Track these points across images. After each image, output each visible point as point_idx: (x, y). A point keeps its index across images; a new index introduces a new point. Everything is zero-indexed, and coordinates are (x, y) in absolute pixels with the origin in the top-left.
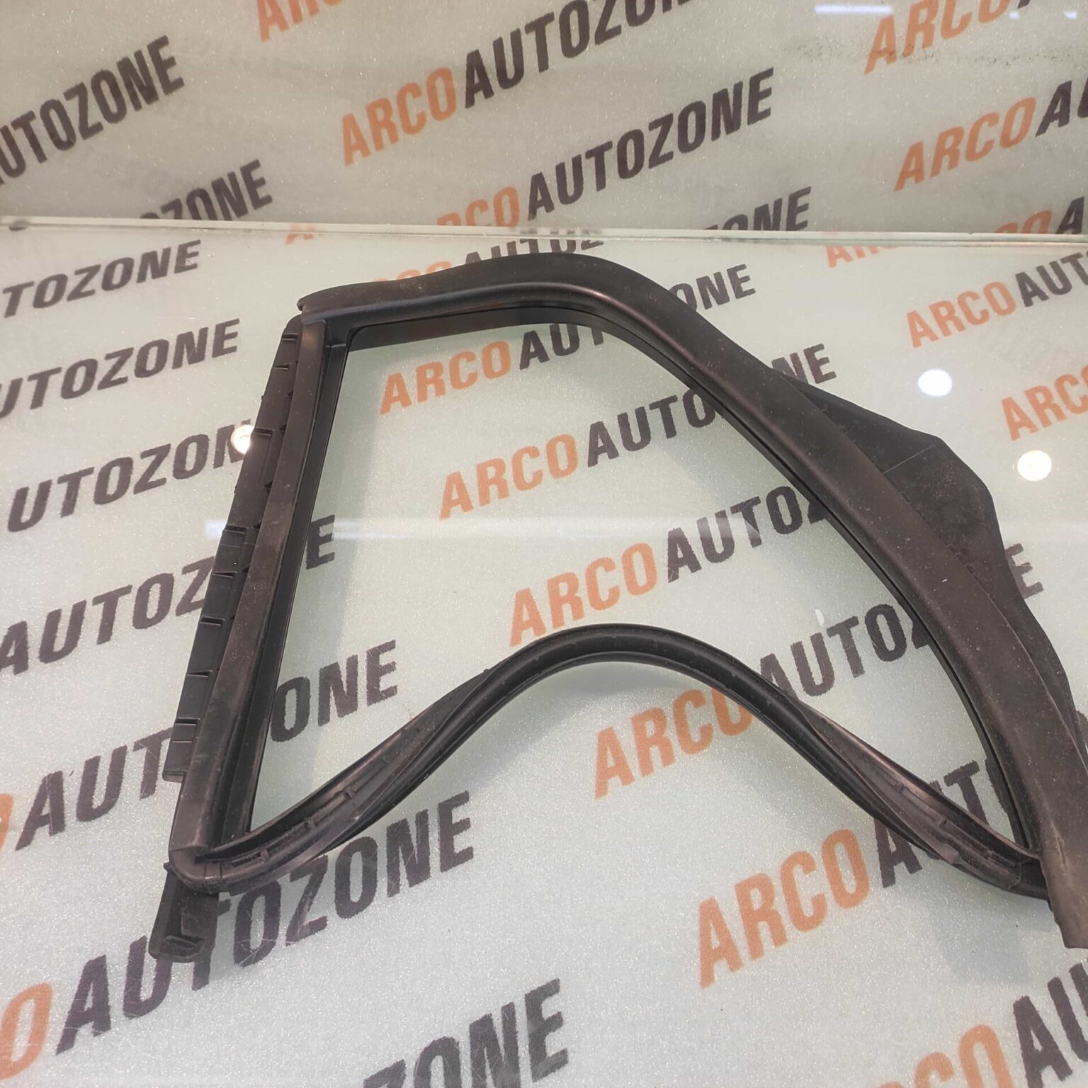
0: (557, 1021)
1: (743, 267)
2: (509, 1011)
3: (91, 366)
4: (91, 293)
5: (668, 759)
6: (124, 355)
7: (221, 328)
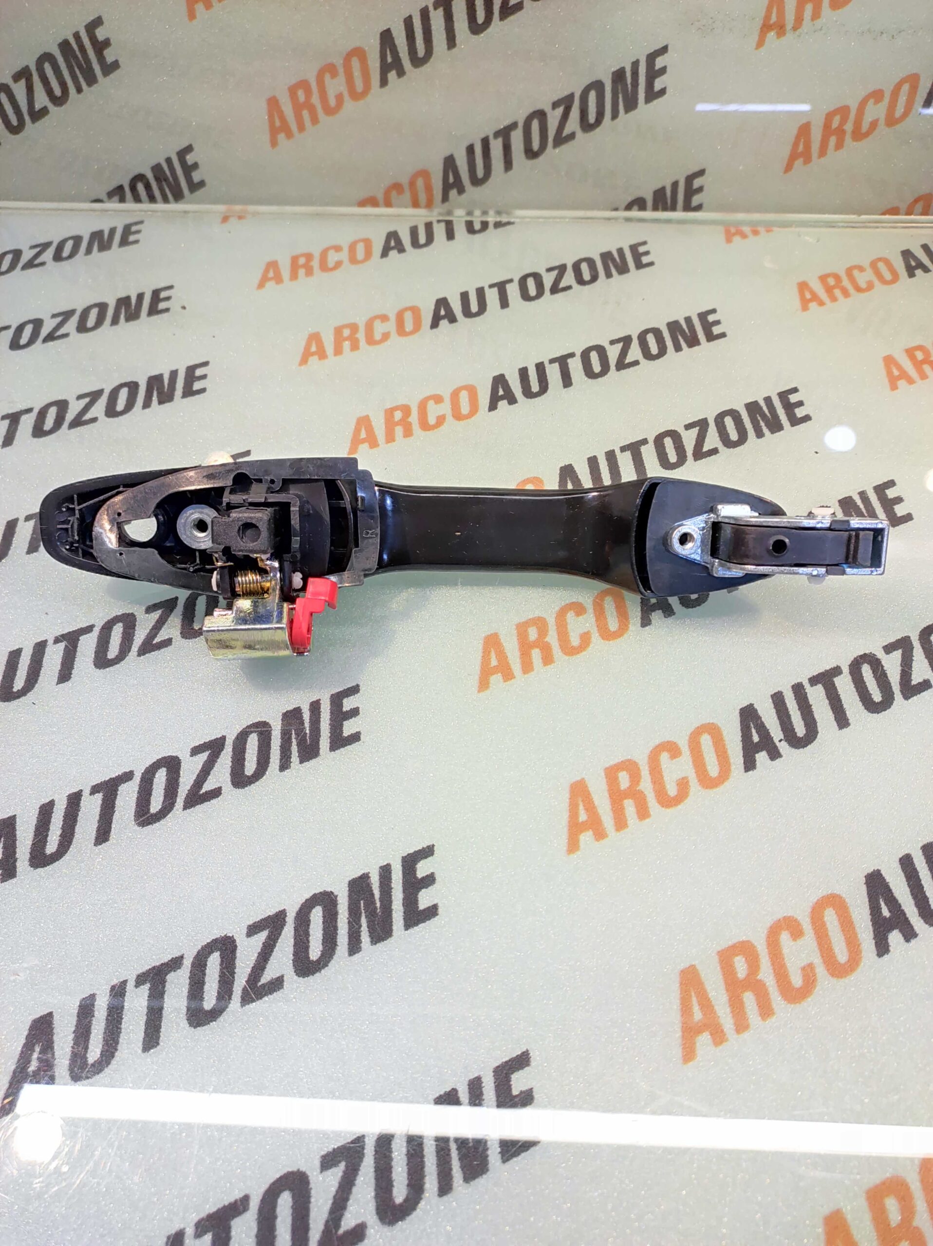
0: (430, 880)
1: (645, 243)
2: (386, 872)
3: (38, 324)
4: (43, 264)
5: (548, 659)
6: (67, 315)
7: (156, 293)
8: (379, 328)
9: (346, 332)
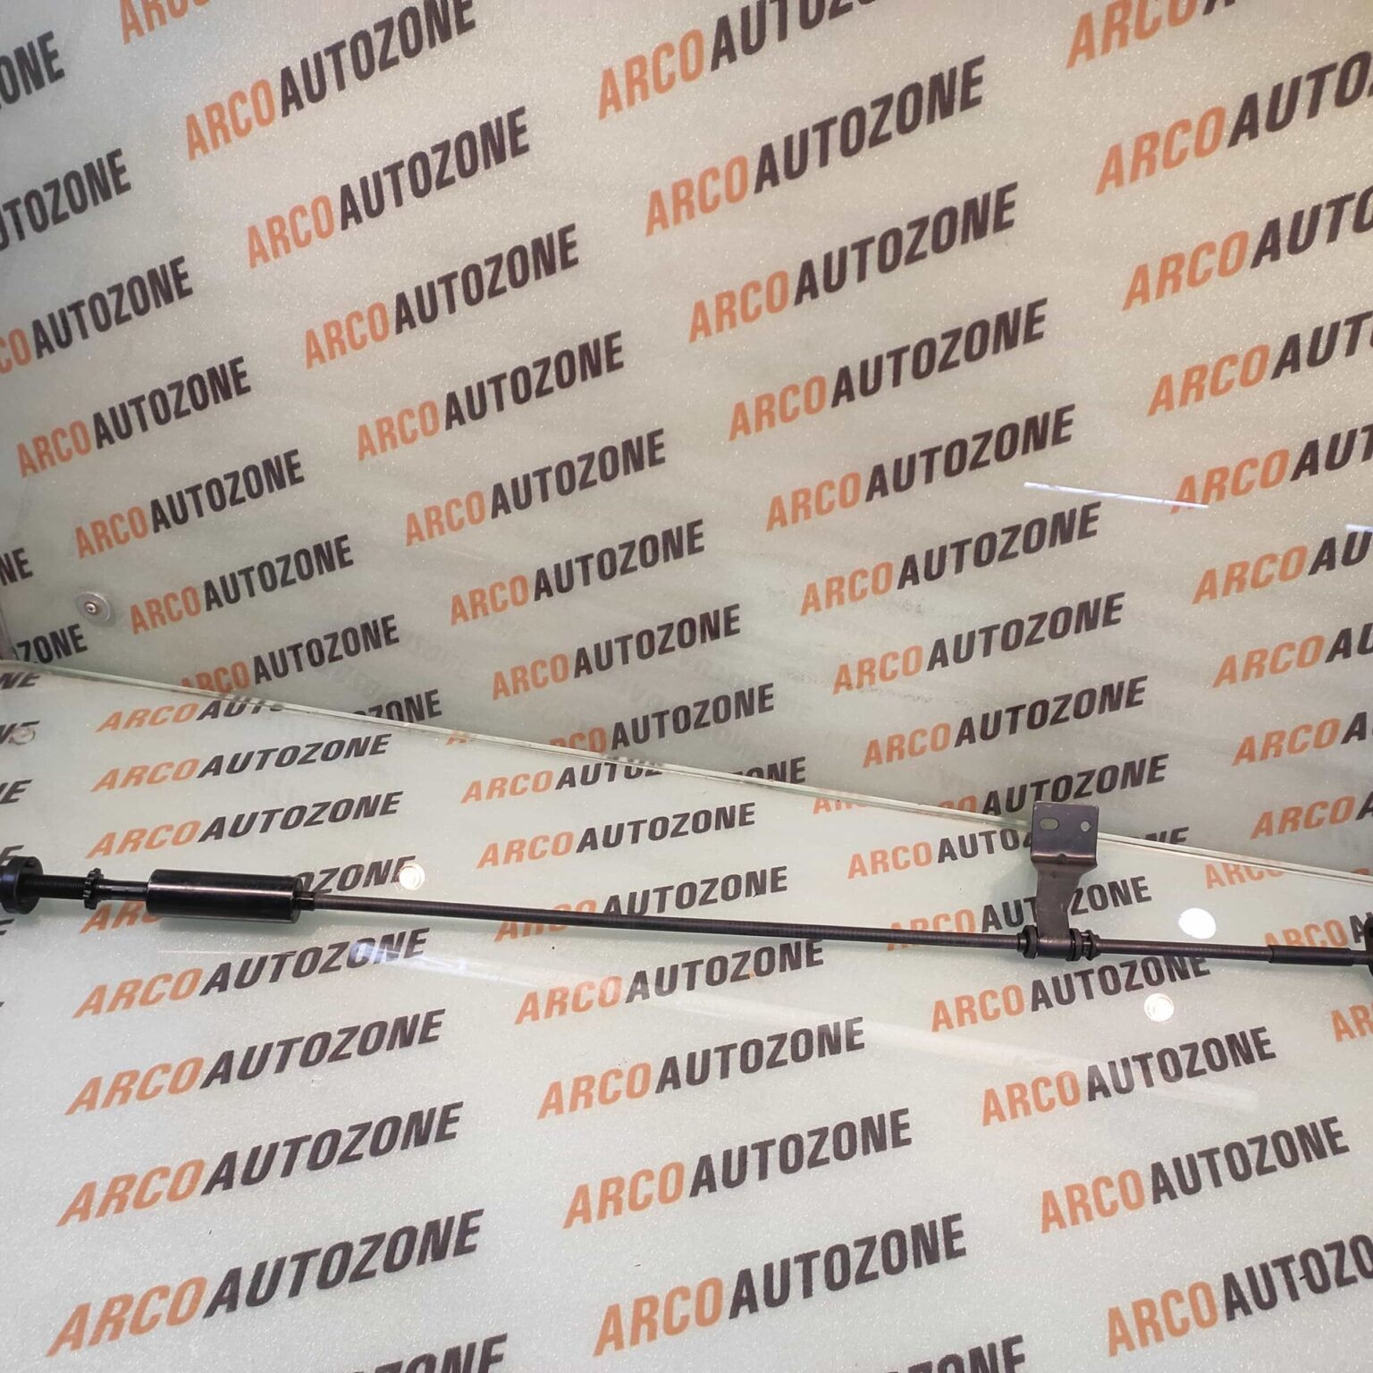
0: (476, 1230)
1: (753, 804)
2: (450, 1221)
3: (303, 809)
4: (314, 761)
5: (588, 1104)
7: (390, 796)
8: (540, 846)
9: (516, 846)
